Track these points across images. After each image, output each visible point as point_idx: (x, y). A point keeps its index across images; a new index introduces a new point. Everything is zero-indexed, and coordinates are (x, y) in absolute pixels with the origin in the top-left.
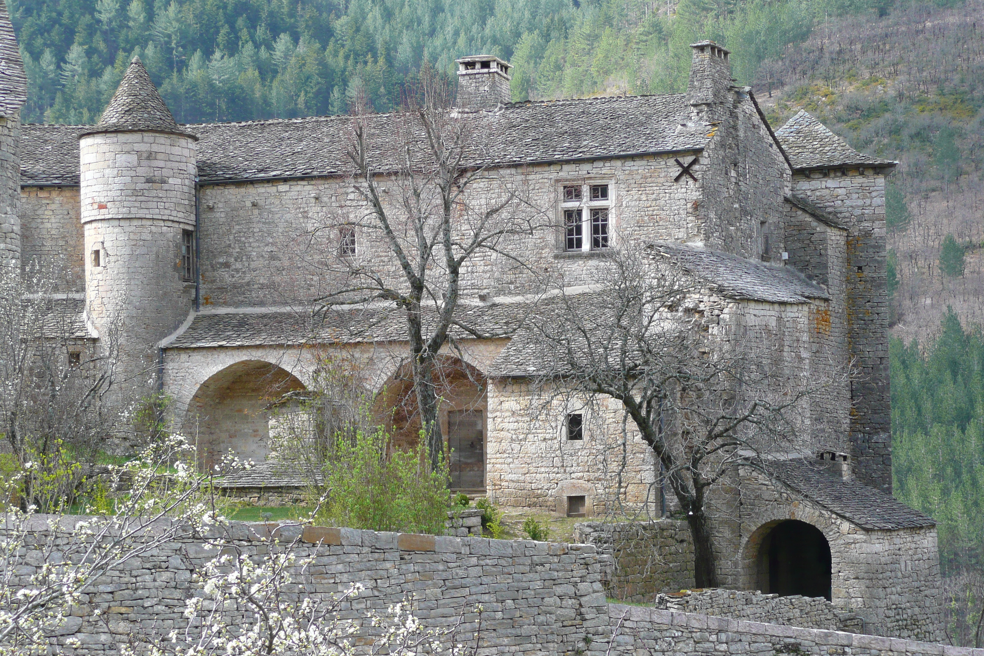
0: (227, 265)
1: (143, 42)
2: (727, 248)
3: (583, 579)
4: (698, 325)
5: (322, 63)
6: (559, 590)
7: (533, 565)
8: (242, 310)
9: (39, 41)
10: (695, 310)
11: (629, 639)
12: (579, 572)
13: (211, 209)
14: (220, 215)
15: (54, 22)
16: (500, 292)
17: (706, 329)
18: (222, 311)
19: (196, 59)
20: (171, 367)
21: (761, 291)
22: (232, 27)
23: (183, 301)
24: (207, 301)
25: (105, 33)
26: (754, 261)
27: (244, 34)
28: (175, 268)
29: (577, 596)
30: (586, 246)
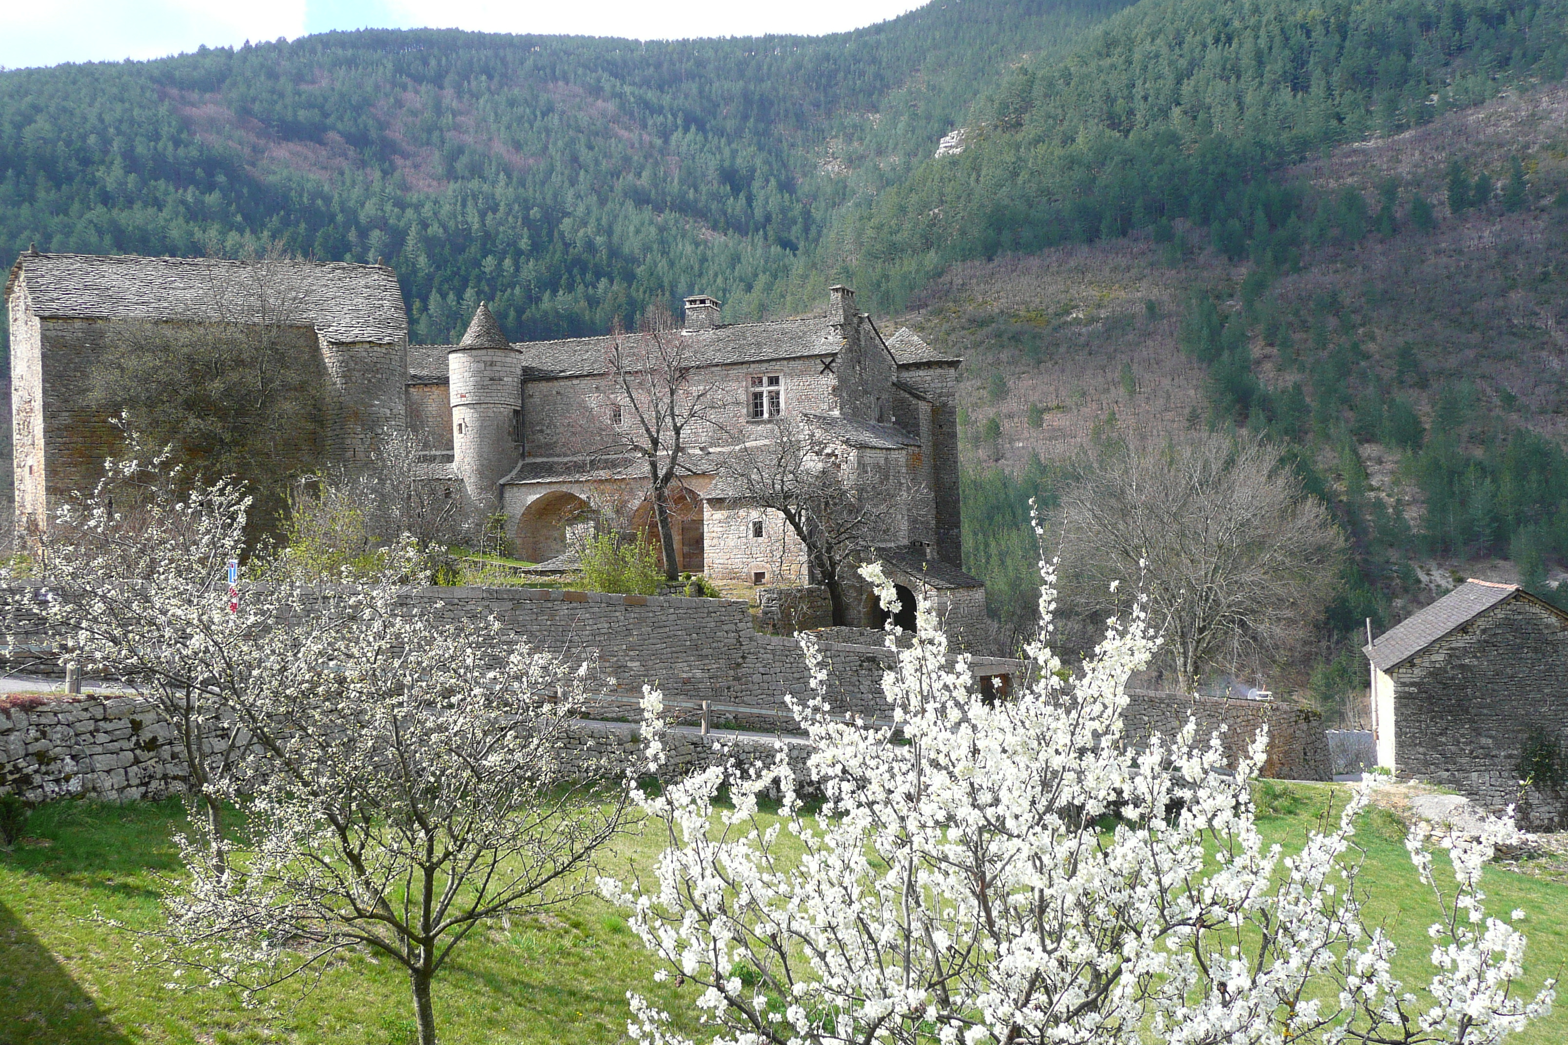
0: (542, 431)
1: (512, 286)
2: (854, 415)
3: (741, 621)
4: (834, 463)
5: (629, 296)
6: (725, 628)
7: (709, 613)
8: (551, 460)
9: (446, 286)
10: (832, 454)
11: (771, 656)
12: (739, 616)
13: (531, 396)
14: (537, 400)
15: (455, 274)
16: (712, 445)
17: (839, 466)
18: (539, 460)
19: (547, 295)
20: (507, 495)
21: (874, 441)
22: (570, 273)
23: (515, 454)
24: (530, 454)
25: (488, 280)
26: (873, 422)
27: (578, 279)
28: (509, 434)
29: (736, 631)
30: (766, 415)
